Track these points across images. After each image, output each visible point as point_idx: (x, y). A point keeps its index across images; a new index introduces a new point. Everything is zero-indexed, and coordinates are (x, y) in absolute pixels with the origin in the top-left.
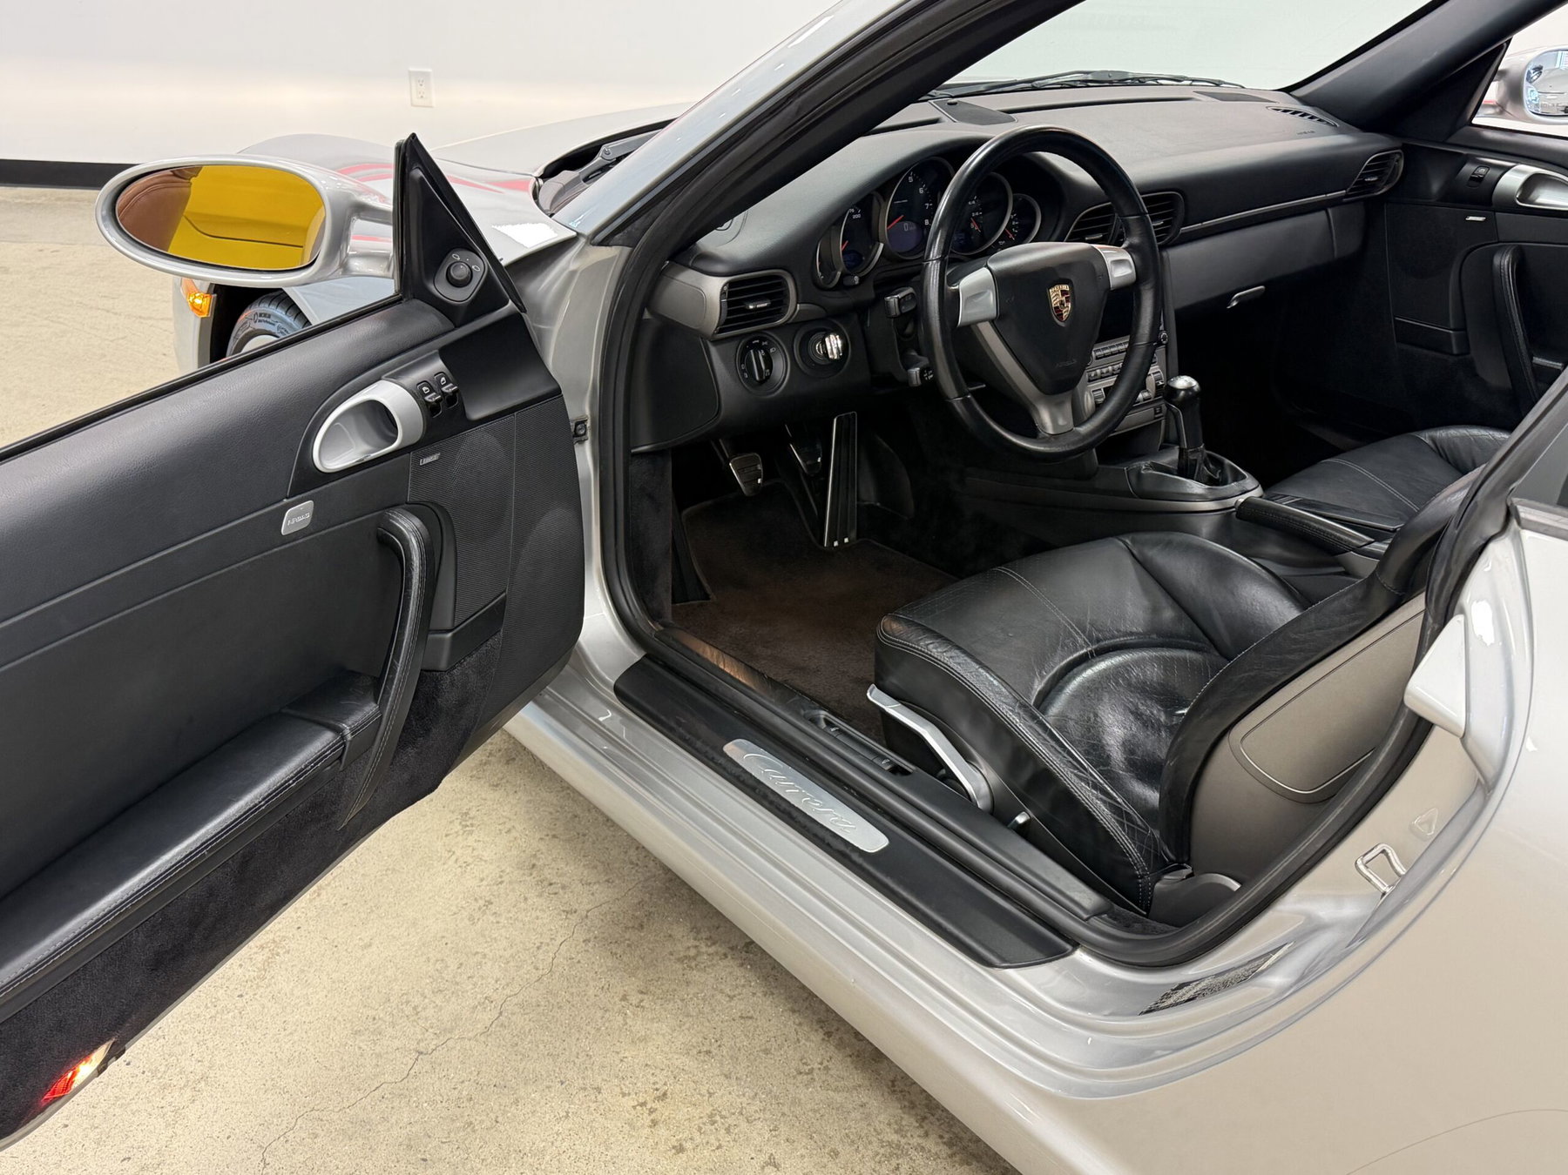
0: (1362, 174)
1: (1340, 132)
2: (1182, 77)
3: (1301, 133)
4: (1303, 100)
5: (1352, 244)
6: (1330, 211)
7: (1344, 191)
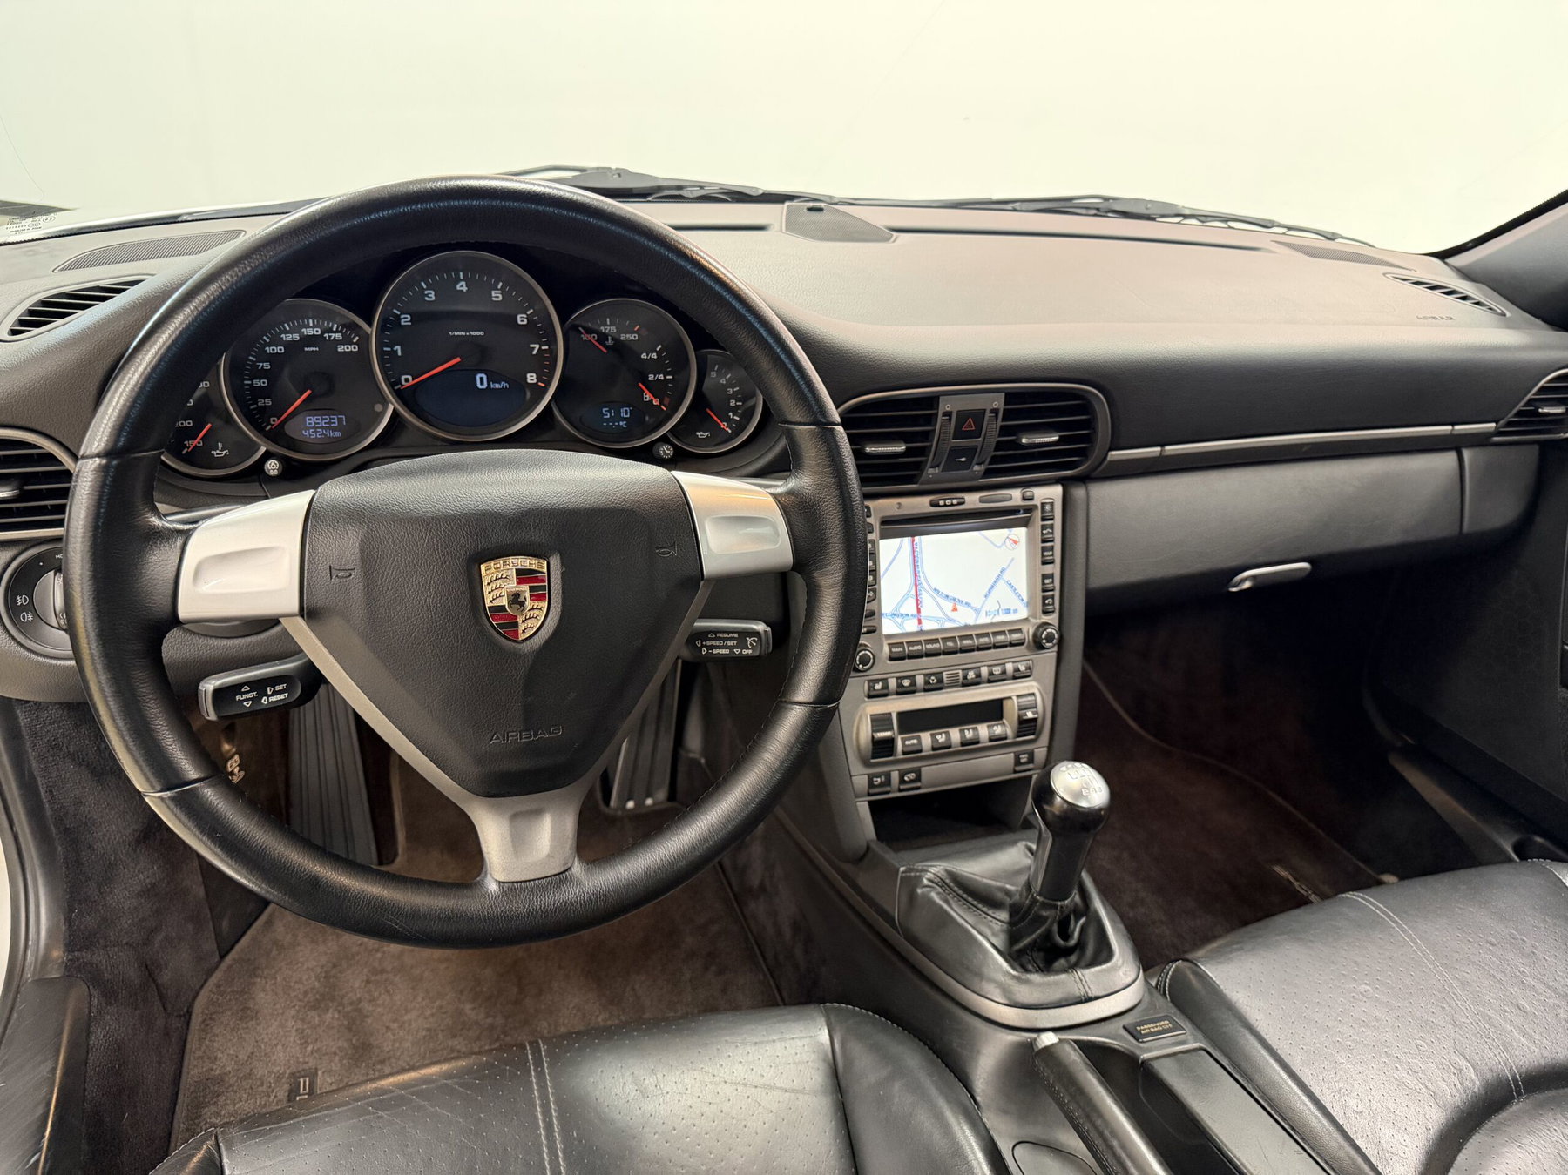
0: (1531, 400)
1: (1510, 325)
2: (1270, 221)
3: (1425, 318)
4: (1466, 274)
5: (1501, 512)
6: (1467, 453)
7: (1493, 425)
